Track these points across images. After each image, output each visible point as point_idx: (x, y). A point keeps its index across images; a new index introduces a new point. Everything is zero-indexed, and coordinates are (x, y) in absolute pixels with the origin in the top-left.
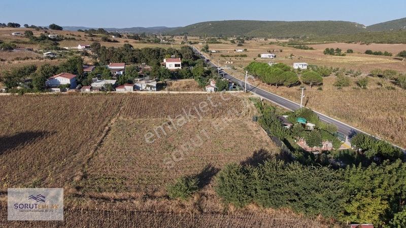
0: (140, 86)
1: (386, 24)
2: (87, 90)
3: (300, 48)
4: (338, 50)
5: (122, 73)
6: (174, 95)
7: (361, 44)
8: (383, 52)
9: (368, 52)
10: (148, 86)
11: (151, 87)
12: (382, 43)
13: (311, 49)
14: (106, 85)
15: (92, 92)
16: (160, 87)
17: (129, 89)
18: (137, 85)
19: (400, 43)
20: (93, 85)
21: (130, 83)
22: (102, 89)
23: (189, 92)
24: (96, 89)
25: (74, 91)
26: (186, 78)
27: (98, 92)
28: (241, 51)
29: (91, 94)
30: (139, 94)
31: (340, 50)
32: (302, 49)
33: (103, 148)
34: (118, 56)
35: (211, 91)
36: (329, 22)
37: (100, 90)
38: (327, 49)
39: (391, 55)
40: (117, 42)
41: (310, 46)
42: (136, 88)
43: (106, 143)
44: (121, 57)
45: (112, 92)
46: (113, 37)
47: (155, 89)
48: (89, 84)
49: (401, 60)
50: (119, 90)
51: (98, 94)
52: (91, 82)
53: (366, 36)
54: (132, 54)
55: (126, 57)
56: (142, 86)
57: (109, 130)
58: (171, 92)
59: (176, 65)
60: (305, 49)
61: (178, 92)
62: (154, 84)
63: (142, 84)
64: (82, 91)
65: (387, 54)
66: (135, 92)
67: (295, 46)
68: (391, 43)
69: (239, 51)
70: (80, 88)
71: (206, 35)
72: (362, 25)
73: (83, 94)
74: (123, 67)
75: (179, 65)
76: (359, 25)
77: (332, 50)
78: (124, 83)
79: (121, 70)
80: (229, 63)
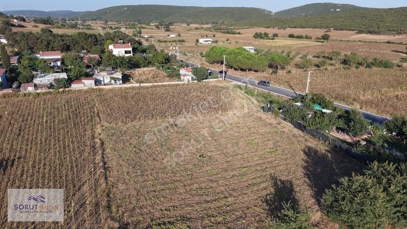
0: (102, 79)
1: (289, 11)
2: (31, 89)
3: (228, 33)
4: (266, 35)
5: (59, 63)
6: (147, 88)
7: (279, 29)
8: (304, 36)
9: (291, 36)
10: (112, 78)
11: (115, 79)
12: (295, 27)
13: (239, 33)
14: (55, 80)
15: (38, 91)
16: (126, 79)
17: (88, 83)
18: (98, 78)
19: (310, 28)
20: (37, 81)
21: (88, 76)
22: (51, 86)
23: (164, 83)
24: (42, 86)
25: (10, 91)
26: (144, 66)
27: (47, 90)
28: (174, 36)
29: (38, 94)
30: (103, 90)
31: (268, 34)
32: (230, 34)
33: (115, 173)
34: (45, 43)
35: (189, 81)
36: (242, 8)
37: (49, 88)
38: (256, 34)
39: (310, 38)
40: (23, 26)
41: (237, 31)
42: (97, 82)
43: (112, 164)
44: (49, 44)
45: (67, 89)
46: (15, 20)
47: (121, 82)
48: (30, 80)
49: (323, 42)
50: (75, 86)
51: (47, 93)
52: (33, 77)
53: (279, 21)
54: (63, 40)
55: (55, 45)
56: (104, 79)
57: (102, 144)
58: (142, 85)
59: (126, 52)
60: (234, 33)
61: (152, 84)
62: (119, 75)
63: (104, 76)
64: (22, 91)
65: (307, 37)
66: (97, 87)
67: (223, 31)
68: (303, 27)
69: (172, 36)
70: (19, 87)
71: (125, 20)
72: (270, 12)
73: (25, 95)
74: (60, 57)
75: (129, 52)
76: (267, 11)
77: (261, 34)
78: (81, 76)
79: (57, 60)
80: (174, 48)
